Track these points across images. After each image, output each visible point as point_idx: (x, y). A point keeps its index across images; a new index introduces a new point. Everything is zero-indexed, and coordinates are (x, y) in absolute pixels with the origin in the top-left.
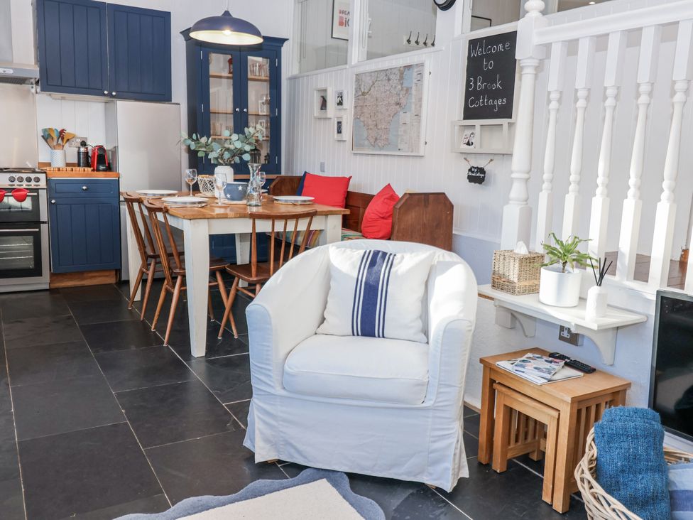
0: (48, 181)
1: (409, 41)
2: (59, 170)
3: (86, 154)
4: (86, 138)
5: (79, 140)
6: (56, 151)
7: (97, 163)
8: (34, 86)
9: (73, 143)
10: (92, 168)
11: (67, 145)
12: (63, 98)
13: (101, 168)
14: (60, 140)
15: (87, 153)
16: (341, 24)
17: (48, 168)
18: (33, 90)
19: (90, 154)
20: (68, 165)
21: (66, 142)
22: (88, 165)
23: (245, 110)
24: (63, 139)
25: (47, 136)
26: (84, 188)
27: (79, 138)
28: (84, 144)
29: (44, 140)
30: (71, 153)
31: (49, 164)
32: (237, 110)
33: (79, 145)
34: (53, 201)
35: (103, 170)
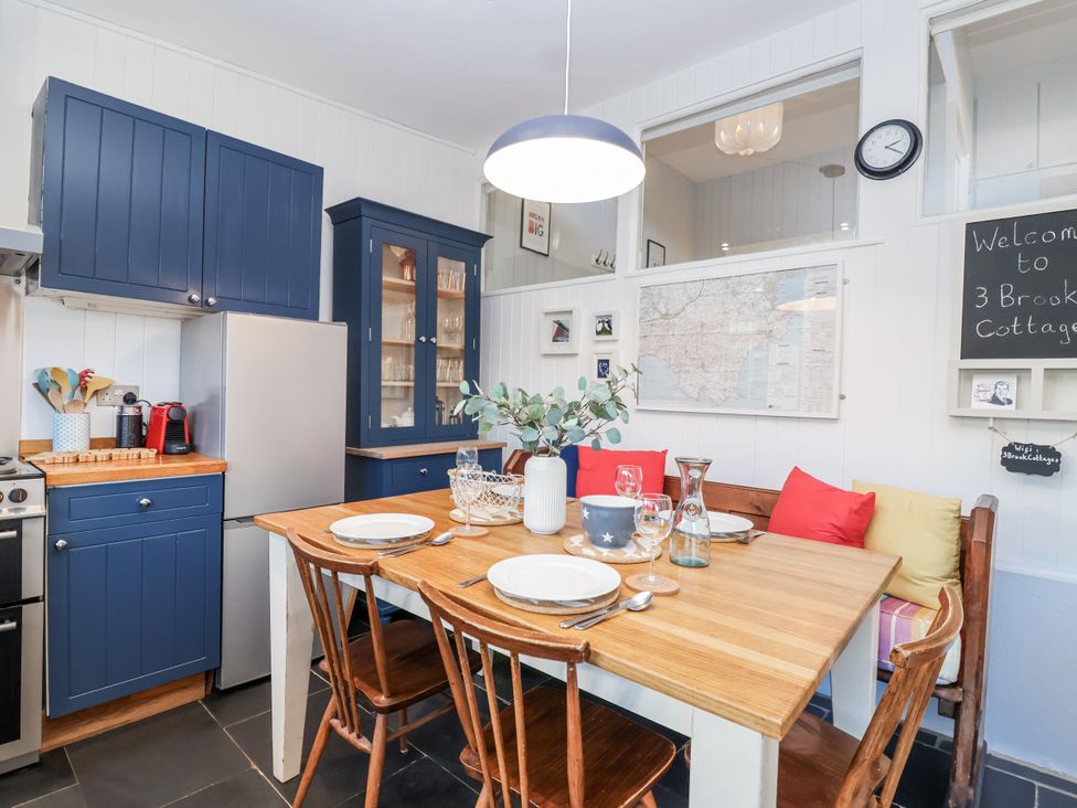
0: (49, 492)
1: (597, 261)
2: (77, 460)
3: (138, 419)
4: (137, 388)
5: (121, 393)
6: (68, 416)
7: (166, 438)
8: (23, 278)
9: (107, 398)
10: (156, 451)
11: (92, 404)
12: (92, 307)
13: (176, 448)
14: (78, 392)
15: (141, 416)
16: (531, 230)
17: (47, 456)
18: (21, 289)
19: (146, 420)
20: (95, 444)
21: (92, 396)
22: (141, 442)
23: (433, 340)
24: (84, 390)
25: (45, 387)
26: (144, 501)
27: (122, 387)
28: (130, 399)
29: (39, 395)
30: (103, 419)
31: (48, 445)
32: (423, 339)
33: (121, 402)
34: (61, 543)
35: (181, 453)
